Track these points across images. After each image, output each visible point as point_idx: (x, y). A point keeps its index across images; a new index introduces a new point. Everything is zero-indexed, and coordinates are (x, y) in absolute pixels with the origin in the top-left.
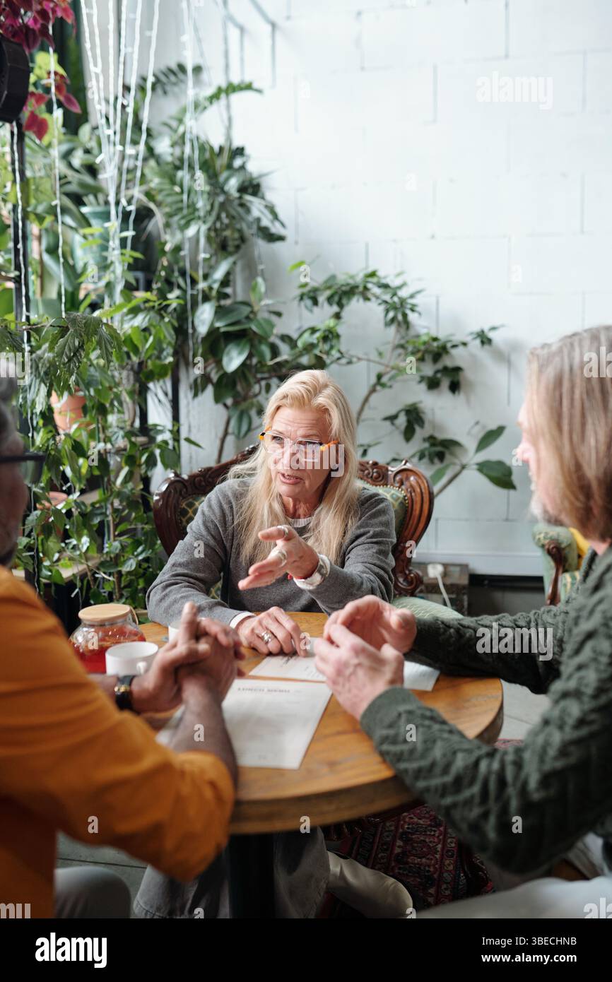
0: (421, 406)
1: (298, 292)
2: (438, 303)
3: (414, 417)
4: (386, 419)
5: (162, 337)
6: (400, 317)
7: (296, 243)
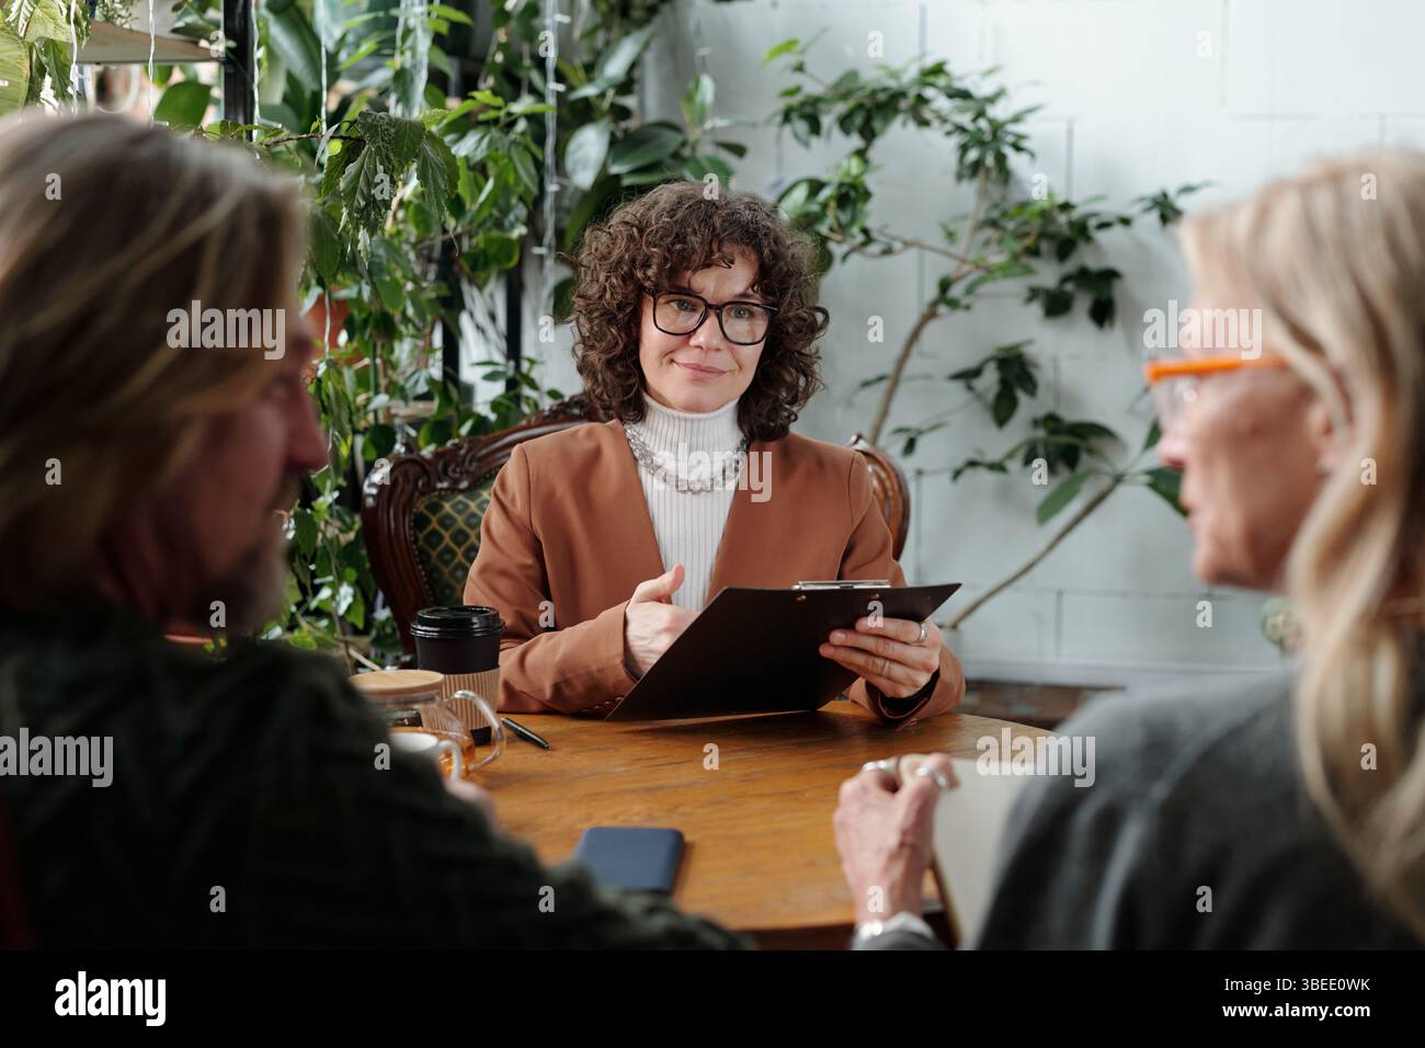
0: (1030, 351)
1: (781, 104)
2: (1070, 133)
3: (1015, 372)
4: (958, 376)
5: (511, 180)
6: (990, 161)
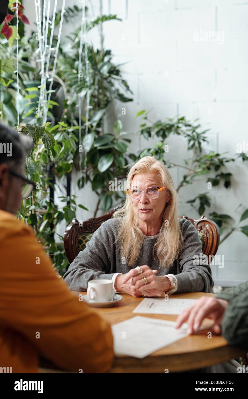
0: (208, 195)
1: (141, 129)
2: (218, 137)
3: (204, 201)
4: (189, 202)
6: (197, 145)
7: (138, 104)
